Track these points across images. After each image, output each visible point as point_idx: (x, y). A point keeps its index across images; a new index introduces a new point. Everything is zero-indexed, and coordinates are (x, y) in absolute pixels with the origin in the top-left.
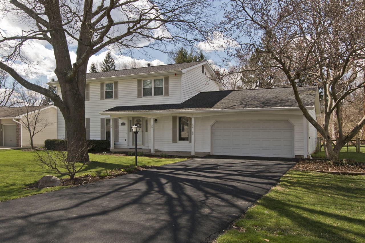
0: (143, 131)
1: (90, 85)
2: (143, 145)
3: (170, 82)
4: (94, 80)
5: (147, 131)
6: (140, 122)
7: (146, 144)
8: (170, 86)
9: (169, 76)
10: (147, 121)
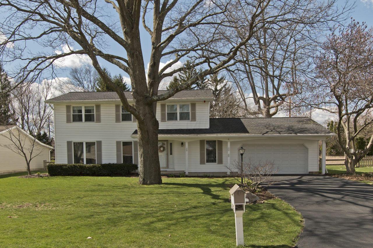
0: (167, 154)
1: (101, 106)
2: (168, 167)
3: (197, 108)
4: (107, 101)
5: (171, 154)
6: (164, 146)
7: (170, 166)
8: (197, 112)
9: (196, 102)
10: (171, 144)
